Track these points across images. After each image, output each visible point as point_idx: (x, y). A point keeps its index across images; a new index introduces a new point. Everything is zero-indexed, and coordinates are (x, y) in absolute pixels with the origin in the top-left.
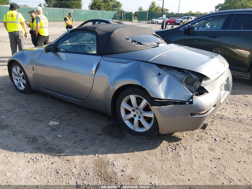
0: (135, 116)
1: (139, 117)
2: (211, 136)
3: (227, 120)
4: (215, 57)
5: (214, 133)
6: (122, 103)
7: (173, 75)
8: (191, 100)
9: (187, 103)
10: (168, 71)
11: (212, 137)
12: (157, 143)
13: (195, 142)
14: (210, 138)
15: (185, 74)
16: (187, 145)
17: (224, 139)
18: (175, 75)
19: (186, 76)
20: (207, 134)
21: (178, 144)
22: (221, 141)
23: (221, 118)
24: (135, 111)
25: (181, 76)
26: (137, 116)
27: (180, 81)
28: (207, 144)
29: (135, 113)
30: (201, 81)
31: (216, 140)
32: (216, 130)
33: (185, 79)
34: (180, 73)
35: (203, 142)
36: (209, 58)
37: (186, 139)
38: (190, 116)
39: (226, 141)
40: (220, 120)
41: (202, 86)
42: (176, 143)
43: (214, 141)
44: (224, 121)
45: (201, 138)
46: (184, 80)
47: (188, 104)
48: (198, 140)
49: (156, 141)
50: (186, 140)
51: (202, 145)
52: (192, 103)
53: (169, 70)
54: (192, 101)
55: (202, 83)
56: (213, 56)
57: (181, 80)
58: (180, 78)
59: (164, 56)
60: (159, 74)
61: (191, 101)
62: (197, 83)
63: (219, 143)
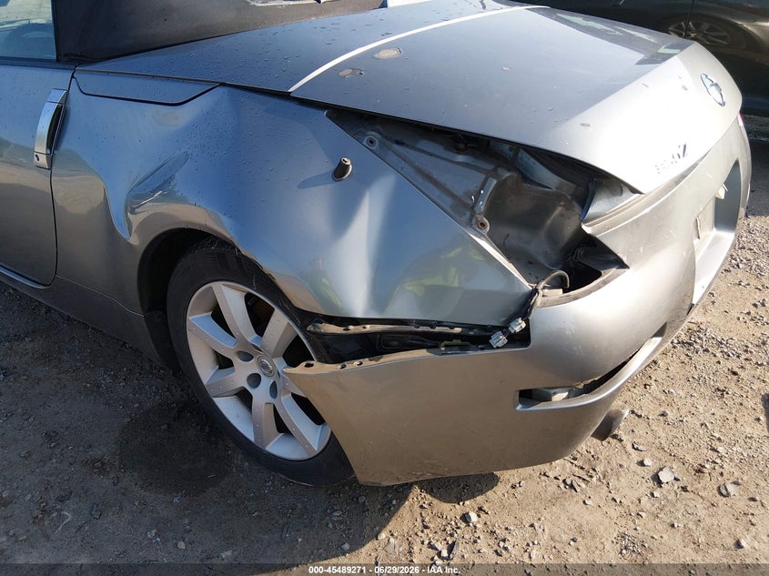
0: (255, 380)
1: (274, 390)
2: (635, 456)
3: (719, 355)
4: (670, 56)
5: (651, 439)
6: (190, 318)
7: (420, 171)
8: (519, 326)
9: (499, 339)
10: (396, 147)
11: (641, 464)
12: (364, 509)
13: (554, 501)
14: (634, 467)
15: (489, 167)
16: (509, 521)
17: (699, 471)
18: (435, 175)
19: (496, 176)
20: (621, 440)
21: (465, 518)
22: (684, 489)
23: (690, 344)
24: (253, 357)
25: (464, 177)
26: (266, 383)
27: (462, 208)
28: (614, 512)
29: (252, 367)
30: (585, 201)
31: (660, 483)
32: (663, 415)
33: (486, 193)
34: (460, 158)
35: (597, 496)
36: (641, 62)
37: (512, 481)
38: (519, 407)
39: (707, 486)
40: (683, 357)
41: (588, 229)
42: (459, 509)
43: (651, 484)
44: (701, 358)
45: (586, 467)
46: (482, 205)
47: (500, 344)
48: (572, 486)
49: (362, 500)
50: (513, 487)
51: (589, 517)
52: (523, 338)
53: (398, 143)
54: (527, 331)
55: (592, 210)
56: (663, 50)
57: (465, 205)
58: (459, 192)
59: (385, 54)
60: (340, 171)
61: (517, 329)
62: (561, 215)
63: (671, 497)
